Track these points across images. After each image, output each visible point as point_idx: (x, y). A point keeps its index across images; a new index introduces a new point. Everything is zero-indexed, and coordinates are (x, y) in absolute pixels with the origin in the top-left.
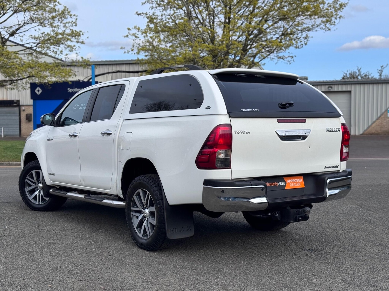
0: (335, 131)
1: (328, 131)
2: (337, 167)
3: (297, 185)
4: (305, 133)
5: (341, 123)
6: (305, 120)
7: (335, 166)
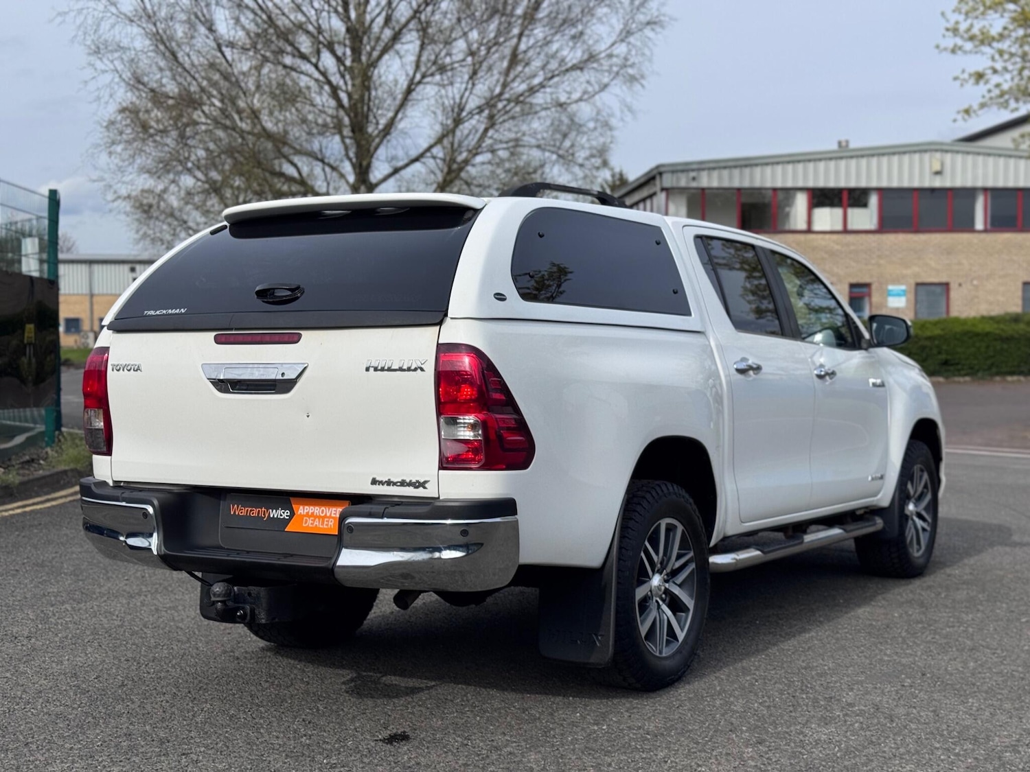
0: (401, 369)
1: (371, 369)
2: (422, 485)
3: (323, 524)
4: (283, 374)
5: (438, 345)
6: (300, 336)
7: (414, 481)
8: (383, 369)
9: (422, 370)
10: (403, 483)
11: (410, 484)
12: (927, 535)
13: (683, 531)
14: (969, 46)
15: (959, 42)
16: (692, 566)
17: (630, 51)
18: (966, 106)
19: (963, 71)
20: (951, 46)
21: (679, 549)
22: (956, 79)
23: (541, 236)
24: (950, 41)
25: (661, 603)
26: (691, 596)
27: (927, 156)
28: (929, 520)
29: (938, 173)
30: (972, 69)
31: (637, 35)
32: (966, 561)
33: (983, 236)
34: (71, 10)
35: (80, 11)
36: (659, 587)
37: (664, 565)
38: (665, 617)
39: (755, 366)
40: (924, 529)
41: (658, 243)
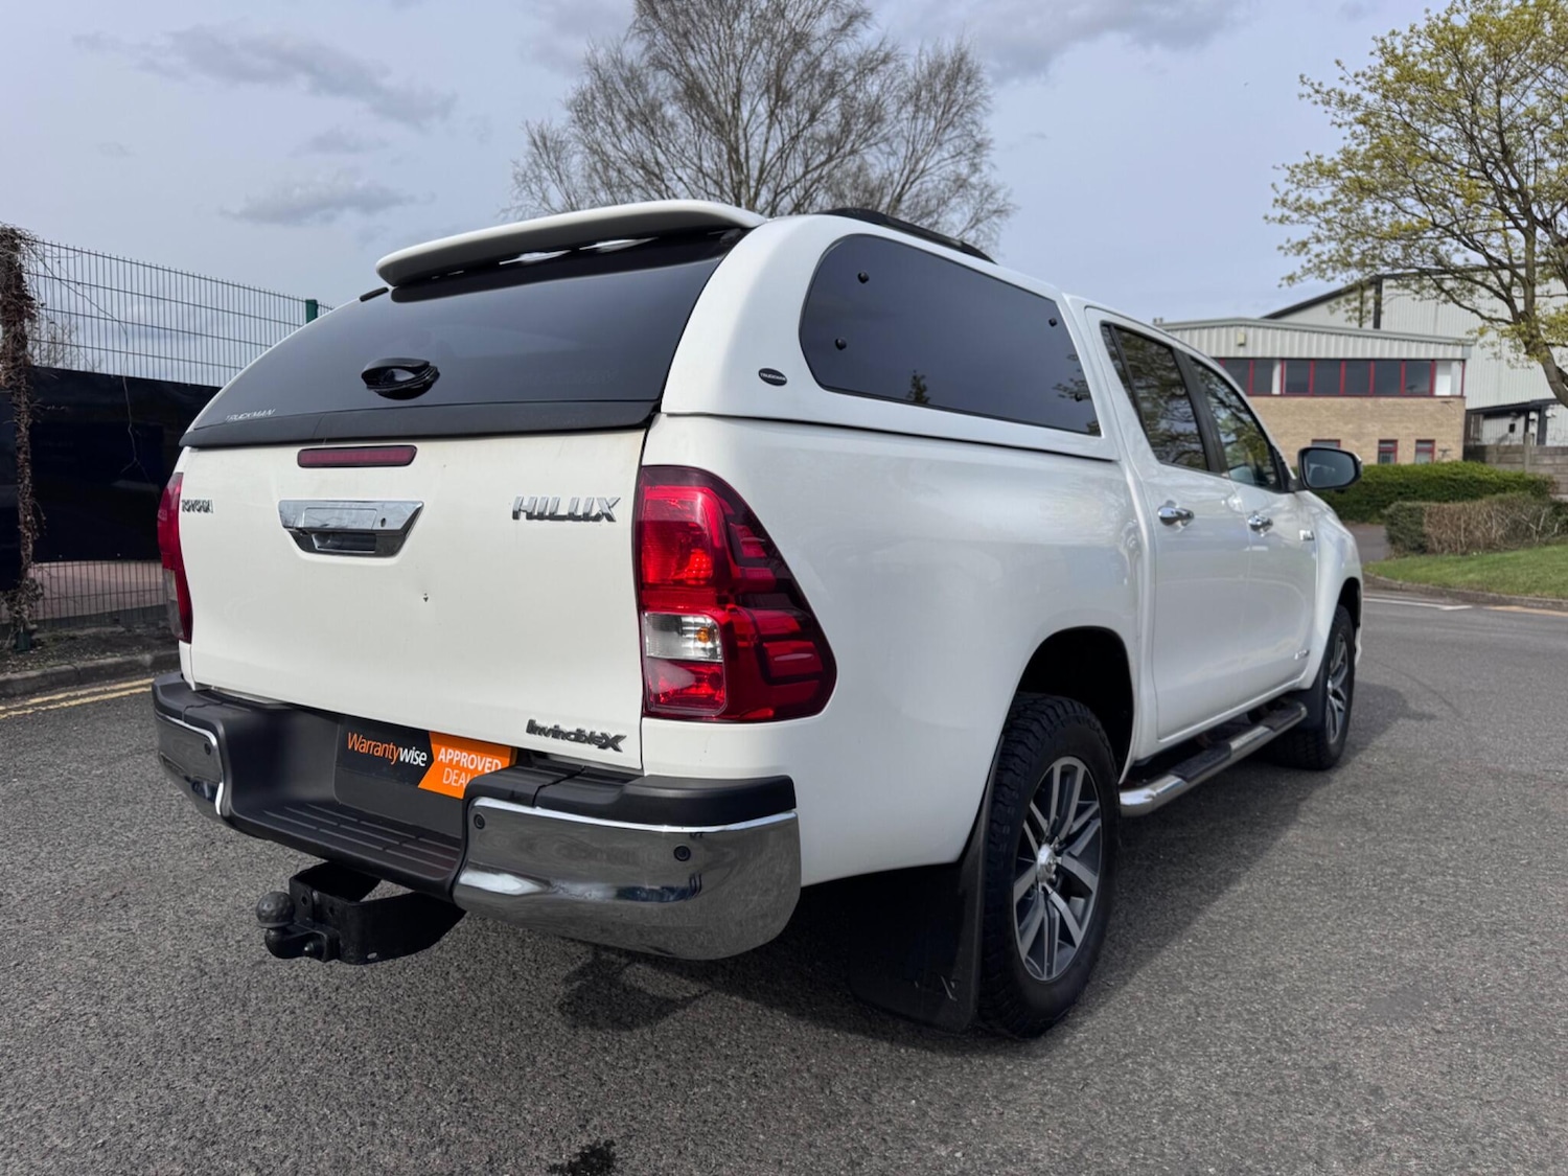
0: (572, 517)
1: (523, 516)
2: (609, 742)
4: (383, 521)
5: (641, 466)
6: (413, 452)
7: (598, 733)
8: (541, 517)
9: (610, 518)
10: (579, 736)
11: (591, 739)
12: (1342, 714)
13: (1086, 772)
14: (1295, 216)
15: (1287, 212)
16: (1098, 823)
17: (978, 236)
18: (1290, 273)
19: (1288, 241)
20: (1279, 217)
21: (1080, 799)
22: (1280, 248)
23: (863, 280)
24: (1278, 212)
25: (1050, 890)
26: (1094, 869)
27: (1232, 330)
28: (1344, 697)
29: (1242, 345)
30: (1294, 241)
31: (985, 222)
32: (1376, 742)
33: (1279, 399)
34: (512, 208)
35: (520, 207)
36: (1047, 867)
37: (1056, 829)
38: (1057, 914)
39: (1184, 513)
40: (1339, 710)
41: (1053, 323)
